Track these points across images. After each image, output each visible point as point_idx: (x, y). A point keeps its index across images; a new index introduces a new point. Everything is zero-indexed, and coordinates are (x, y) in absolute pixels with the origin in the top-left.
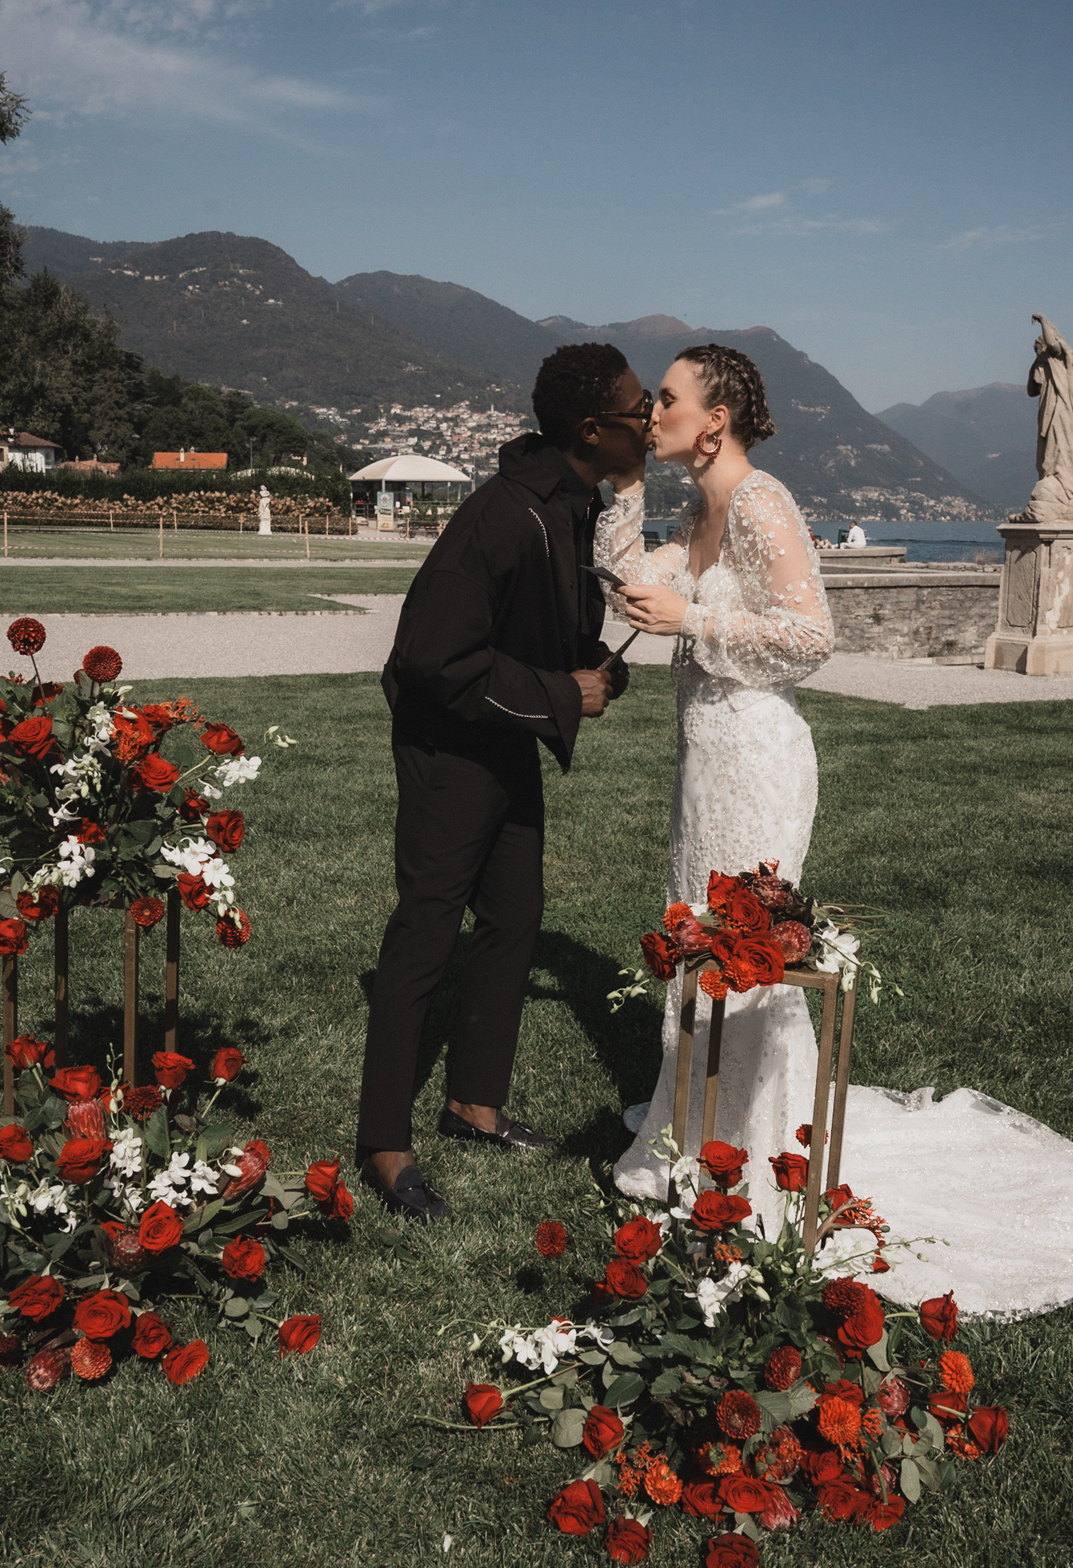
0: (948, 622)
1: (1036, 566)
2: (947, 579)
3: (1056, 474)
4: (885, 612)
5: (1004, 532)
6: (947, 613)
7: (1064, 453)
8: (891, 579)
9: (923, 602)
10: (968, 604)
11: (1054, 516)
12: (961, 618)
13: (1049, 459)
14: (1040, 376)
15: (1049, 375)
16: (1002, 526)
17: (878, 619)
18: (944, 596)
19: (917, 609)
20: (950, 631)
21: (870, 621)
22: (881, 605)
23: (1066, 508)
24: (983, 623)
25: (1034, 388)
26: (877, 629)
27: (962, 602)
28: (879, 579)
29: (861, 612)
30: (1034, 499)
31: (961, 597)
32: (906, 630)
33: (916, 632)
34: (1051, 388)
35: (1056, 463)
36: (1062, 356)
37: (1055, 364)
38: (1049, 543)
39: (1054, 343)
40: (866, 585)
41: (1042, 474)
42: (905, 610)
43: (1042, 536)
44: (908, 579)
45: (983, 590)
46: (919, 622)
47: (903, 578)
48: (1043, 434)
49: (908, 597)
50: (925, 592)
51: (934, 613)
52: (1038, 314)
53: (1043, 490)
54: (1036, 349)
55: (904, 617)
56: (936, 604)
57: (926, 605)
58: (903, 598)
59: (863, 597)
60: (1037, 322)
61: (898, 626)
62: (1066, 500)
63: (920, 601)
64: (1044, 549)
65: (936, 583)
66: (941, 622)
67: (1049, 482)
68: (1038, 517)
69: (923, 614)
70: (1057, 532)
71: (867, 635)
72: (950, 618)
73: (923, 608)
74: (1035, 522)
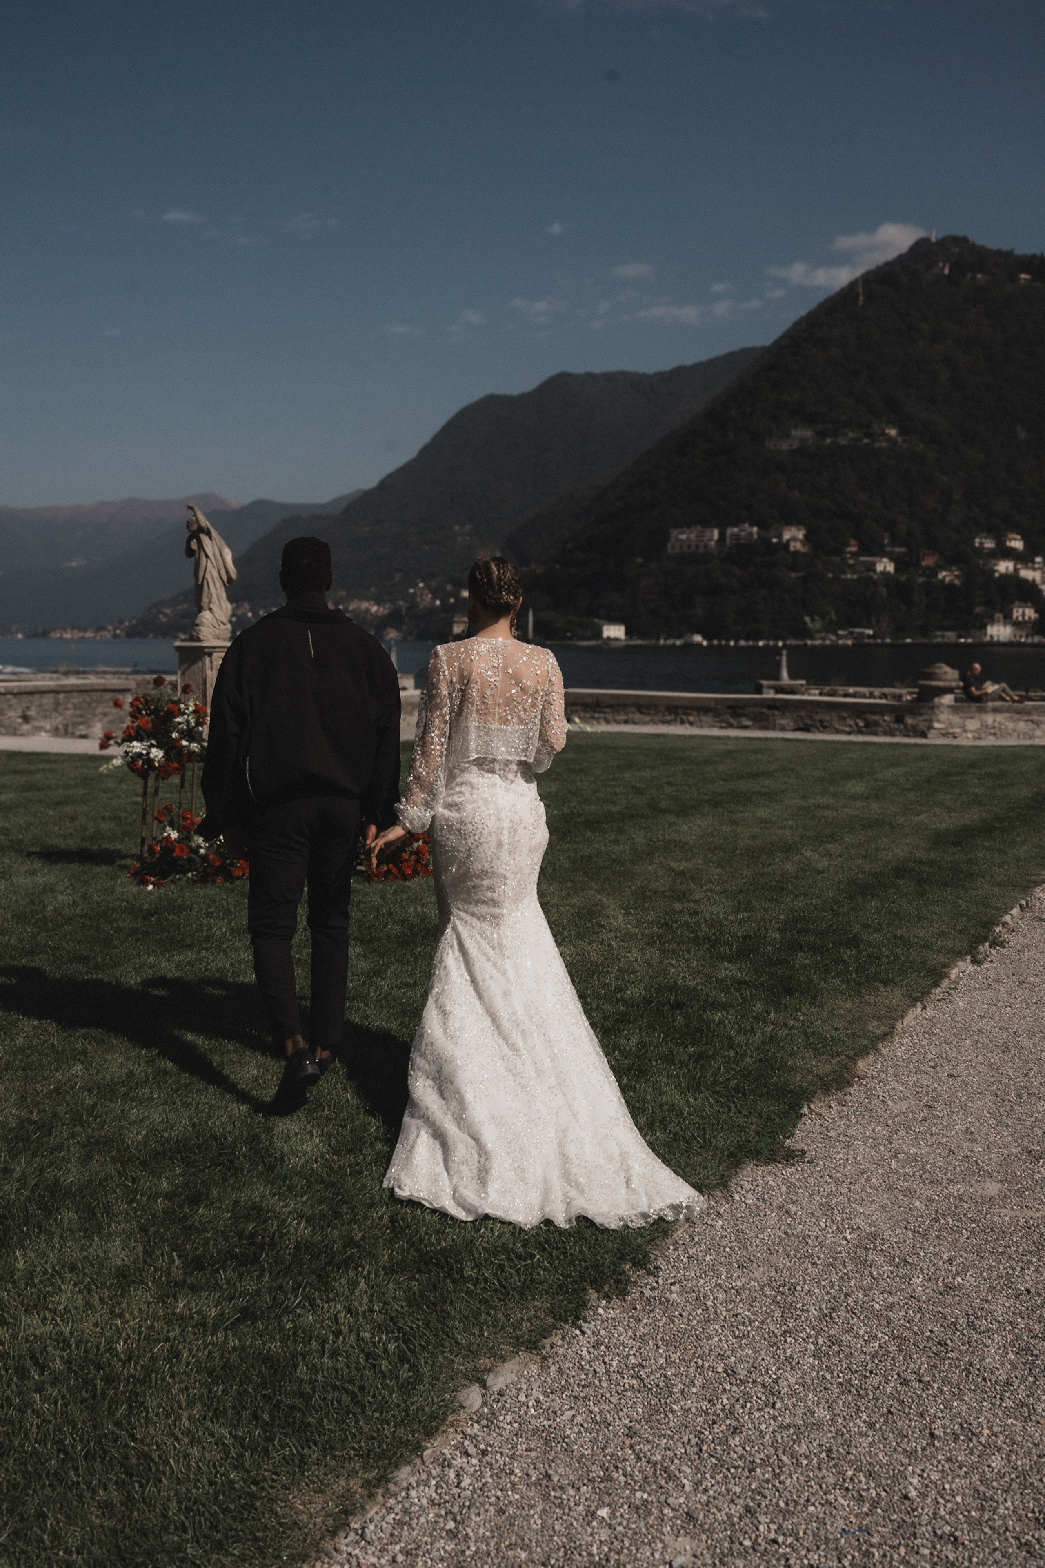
0: (80, 720)
1: (203, 670)
2: (77, 685)
3: (210, 609)
4: (32, 713)
5: (178, 648)
6: (78, 712)
7: (214, 596)
8: (35, 686)
9: (60, 704)
10: (94, 705)
11: (211, 637)
12: (90, 716)
13: (205, 600)
14: (194, 545)
15: (200, 544)
16: (178, 643)
17: (26, 719)
18: (76, 699)
19: (56, 710)
20: (82, 727)
21: (20, 720)
22: (28, 708)
23: (218, 632)
24: (106, 720)
25: (190, 553)
26: (26, 727)
27: (89, 703)
28: (26, 687)
29: (12, 714)
30: (197, 625)
31: (88, 699)
32: (48, 727)
33: (56, 729)
34: (202, 554)
35: (210, 602)
36: (209, 534)
37: (204, 538)
38: (210, 655)
39: (203, 525)
40: (16, 691)
41: (200, 609)
42: (46, 711)
43: (206, 650)
44: (48, 686)
45: (105, 693)
46: (58, 720)
47: (43, 686)
48: (200, 583)
49: (48, 700)
50: (61, 696)
51: (69, 712)
52: (191, 505)
53: (204, 620)
54: (188, 527)
55: (46, 717)
56: (69, 705)
57: (63, 706)
58: (44, 701)
59: (14, 701)
60: (190, 511)
61: (42, 724)
62: (217, 626)
63: (57, 704)
64: (207, 659)
65: (68, 689)
66: (75, 719)
67: (206, 615)
68: (202, 638)
69: (61, 714)
70: (214, 648)
71: (19, 732)
72: (82, 716)
73: (60, 709)
74: (199, 640)
